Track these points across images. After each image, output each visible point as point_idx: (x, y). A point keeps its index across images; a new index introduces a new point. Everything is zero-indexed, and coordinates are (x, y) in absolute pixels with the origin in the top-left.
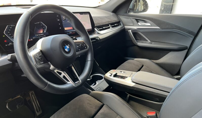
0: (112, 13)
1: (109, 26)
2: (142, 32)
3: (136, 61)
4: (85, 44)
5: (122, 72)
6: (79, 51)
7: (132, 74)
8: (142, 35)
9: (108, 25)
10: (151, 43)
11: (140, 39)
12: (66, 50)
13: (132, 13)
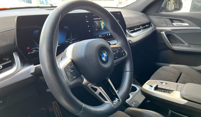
0: (141, 13)
1: (140, 27)
2: (177, 34)
3: (172, 67)
4: (123, 50)
5: (163, 84)
6: (116, 59)
7: (178, 86)
8: (178, 37)
9: (138, 27)
10: (190, 47)
11: (175, 42)
12: (104, 59)
13: (164, 13)
